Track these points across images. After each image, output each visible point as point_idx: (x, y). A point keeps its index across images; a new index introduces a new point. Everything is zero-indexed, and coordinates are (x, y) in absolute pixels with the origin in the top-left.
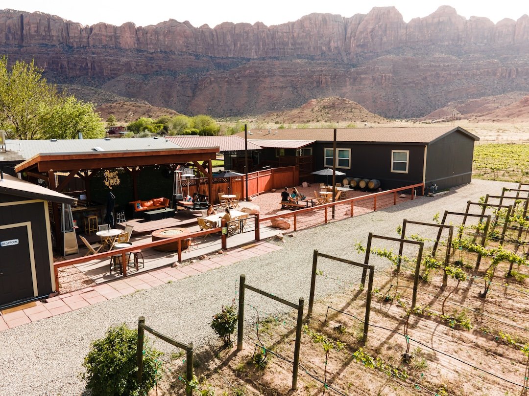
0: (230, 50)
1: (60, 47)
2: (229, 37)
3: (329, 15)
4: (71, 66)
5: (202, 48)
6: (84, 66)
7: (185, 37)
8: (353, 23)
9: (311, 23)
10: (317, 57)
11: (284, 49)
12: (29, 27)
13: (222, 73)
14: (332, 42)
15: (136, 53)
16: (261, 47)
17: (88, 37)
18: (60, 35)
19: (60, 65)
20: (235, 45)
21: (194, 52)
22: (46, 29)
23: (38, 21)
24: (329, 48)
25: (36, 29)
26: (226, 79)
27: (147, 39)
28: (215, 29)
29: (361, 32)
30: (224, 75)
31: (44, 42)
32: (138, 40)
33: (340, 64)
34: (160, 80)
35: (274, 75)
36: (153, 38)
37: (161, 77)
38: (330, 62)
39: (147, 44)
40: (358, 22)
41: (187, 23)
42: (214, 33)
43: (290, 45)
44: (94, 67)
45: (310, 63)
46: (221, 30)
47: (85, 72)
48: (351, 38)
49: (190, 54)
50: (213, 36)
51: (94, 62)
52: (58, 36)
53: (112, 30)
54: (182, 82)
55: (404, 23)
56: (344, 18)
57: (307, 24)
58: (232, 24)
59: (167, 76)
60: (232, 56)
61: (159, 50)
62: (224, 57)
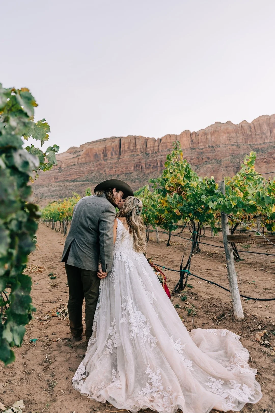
0: (267, 137)
1: (141, 155)
2: (265, 127)
4: (147, 166)
5: (242, 139)
6: (155, 165)
7: (228, 133)
12: (124, 146)
13: (260, 155)
15: (191, 150)
17: (159, 145)
18: (142, 147)
19: (140, 167)
20: (271, 132)
21: (235, 143)
22: (134, 145)
23: (129, 141)
25: (128, 146)
26: (265, 160)
27: (198, 139)
28: (253, 123)
30: (263, 157)
31: (132, 153)
32: (192, 141)
34: (209, 167)
36: (203, 138)
37: (210, 166)
39: (199, 143)
41: (229, 123)
42: (252, 126)
44: (162, 164)
46: (258, 122)
47: (156, 169)
49: (232, 145)
50: (251, 129)
51: (161, 161)
52: (141, 148)
53: (174, 138)
54: (226, 167)
58: (267, 116)
59: (214, 164)
60: (269, 141)
61: (207, 146)
62: (261, 143)
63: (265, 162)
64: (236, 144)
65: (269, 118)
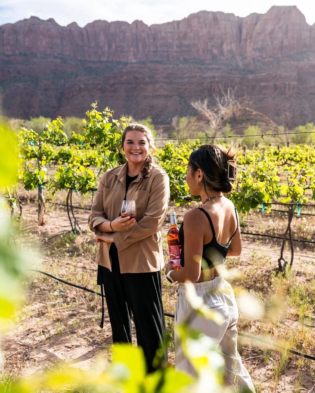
0: (103, 53)
2: (102, 38)
3: (221, 13)
5: (70, 50)
7: (50, 37)
8: (249, 22)
9: (199, 22)
10: (208, 62)
11: (168, 51)
13: (94, 78)
14: (225, 44)
16: (141, 48)
20: (110, 46)
21: (59, 54)
24: (221, 51)
26: (99, 87)
27: (3, 39)
28: (86, 28)
29: (259, 34)
33: (235, 70)
34: (19, 87)
35: (157, 82)
36: (10, 38)
37: (20, 84)
38: (223, 67)
39: (3, 45)
40: (254, 22)
41: (51, 21)
42: (84, 32)
43: (175, 48)
45: (200, 68)
46: (93, 29)
48: (246, 40)
49: (55, 57)
50: (83, 36)
54: (45, 90)
55: (308, 25)
56: (238, 17)
57: (194, 23)
58: (105, 22)
59: (27, 83)
60: (105, 59)
61: (17, 52)
62: (96, 60)
63: (100, 89)
64: (61, 56)
65: (108, 25)
